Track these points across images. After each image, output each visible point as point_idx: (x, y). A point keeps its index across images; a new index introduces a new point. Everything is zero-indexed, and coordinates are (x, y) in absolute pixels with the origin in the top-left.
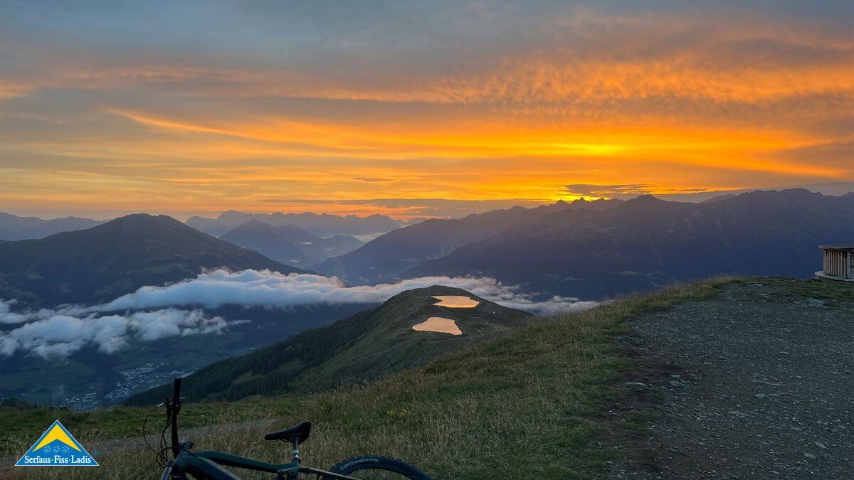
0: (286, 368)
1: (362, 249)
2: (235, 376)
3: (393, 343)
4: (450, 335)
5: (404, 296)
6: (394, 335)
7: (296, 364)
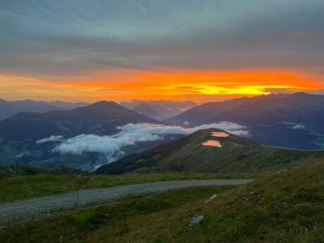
0: (155, 157)
1: (182, 114)
2: (137, 160)
3: (194, 150)
4: (217, 147)
5: (199, 132)
6: (195, 147)
7: (158, 156)
